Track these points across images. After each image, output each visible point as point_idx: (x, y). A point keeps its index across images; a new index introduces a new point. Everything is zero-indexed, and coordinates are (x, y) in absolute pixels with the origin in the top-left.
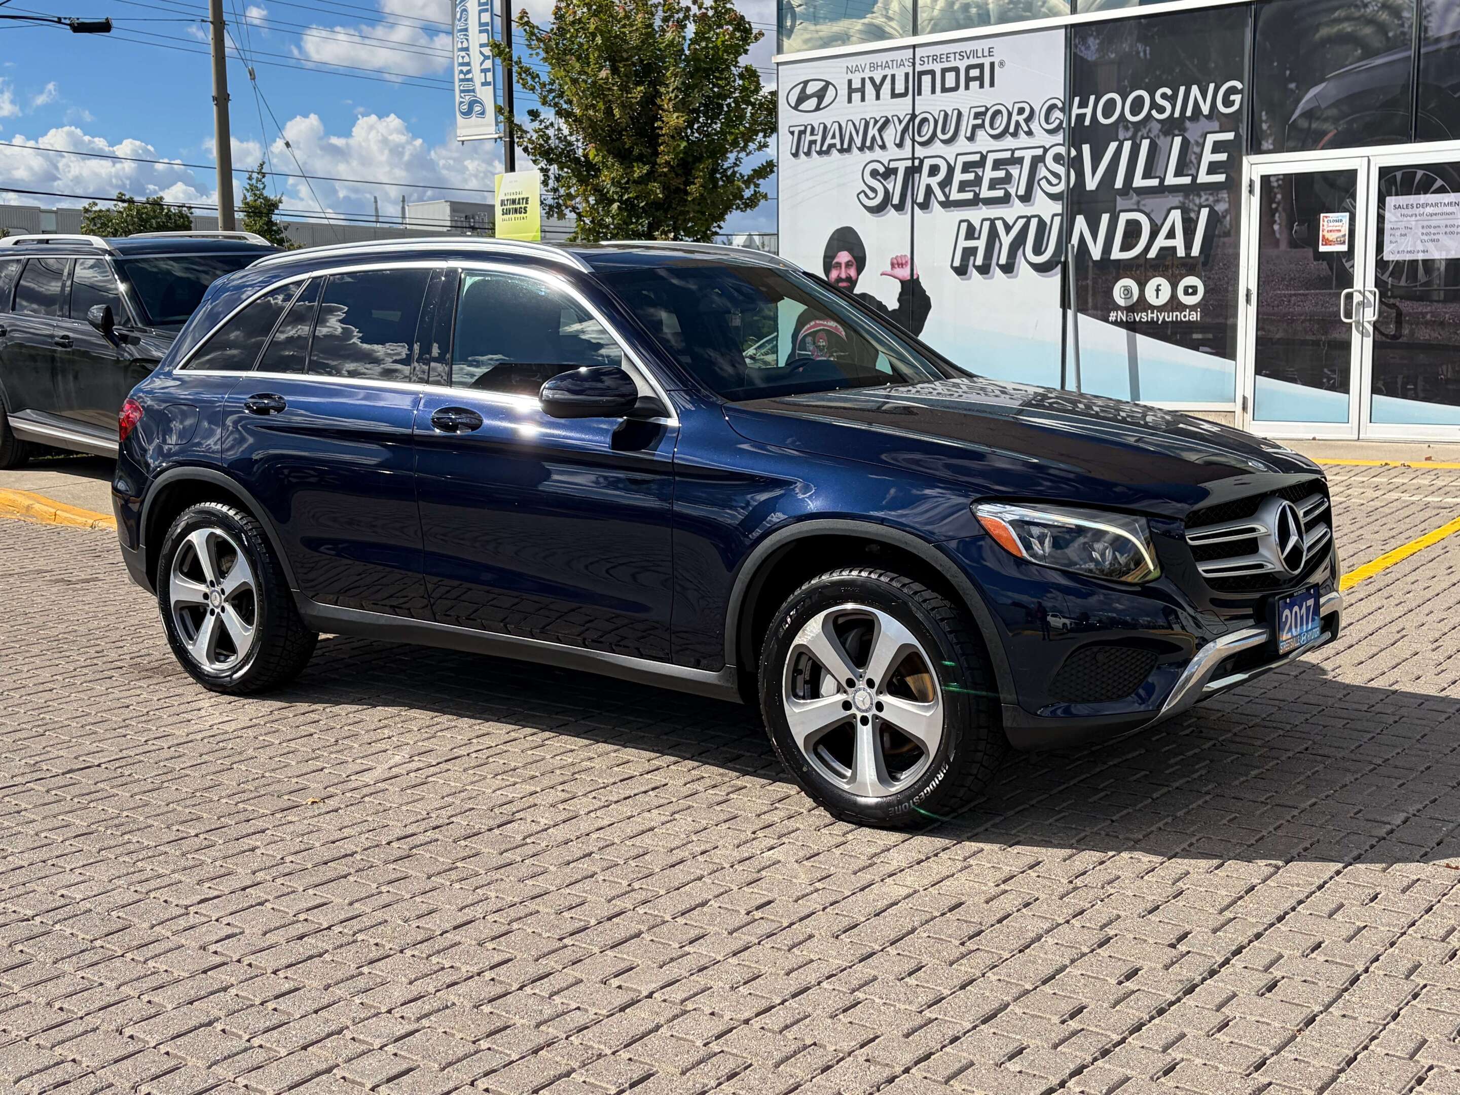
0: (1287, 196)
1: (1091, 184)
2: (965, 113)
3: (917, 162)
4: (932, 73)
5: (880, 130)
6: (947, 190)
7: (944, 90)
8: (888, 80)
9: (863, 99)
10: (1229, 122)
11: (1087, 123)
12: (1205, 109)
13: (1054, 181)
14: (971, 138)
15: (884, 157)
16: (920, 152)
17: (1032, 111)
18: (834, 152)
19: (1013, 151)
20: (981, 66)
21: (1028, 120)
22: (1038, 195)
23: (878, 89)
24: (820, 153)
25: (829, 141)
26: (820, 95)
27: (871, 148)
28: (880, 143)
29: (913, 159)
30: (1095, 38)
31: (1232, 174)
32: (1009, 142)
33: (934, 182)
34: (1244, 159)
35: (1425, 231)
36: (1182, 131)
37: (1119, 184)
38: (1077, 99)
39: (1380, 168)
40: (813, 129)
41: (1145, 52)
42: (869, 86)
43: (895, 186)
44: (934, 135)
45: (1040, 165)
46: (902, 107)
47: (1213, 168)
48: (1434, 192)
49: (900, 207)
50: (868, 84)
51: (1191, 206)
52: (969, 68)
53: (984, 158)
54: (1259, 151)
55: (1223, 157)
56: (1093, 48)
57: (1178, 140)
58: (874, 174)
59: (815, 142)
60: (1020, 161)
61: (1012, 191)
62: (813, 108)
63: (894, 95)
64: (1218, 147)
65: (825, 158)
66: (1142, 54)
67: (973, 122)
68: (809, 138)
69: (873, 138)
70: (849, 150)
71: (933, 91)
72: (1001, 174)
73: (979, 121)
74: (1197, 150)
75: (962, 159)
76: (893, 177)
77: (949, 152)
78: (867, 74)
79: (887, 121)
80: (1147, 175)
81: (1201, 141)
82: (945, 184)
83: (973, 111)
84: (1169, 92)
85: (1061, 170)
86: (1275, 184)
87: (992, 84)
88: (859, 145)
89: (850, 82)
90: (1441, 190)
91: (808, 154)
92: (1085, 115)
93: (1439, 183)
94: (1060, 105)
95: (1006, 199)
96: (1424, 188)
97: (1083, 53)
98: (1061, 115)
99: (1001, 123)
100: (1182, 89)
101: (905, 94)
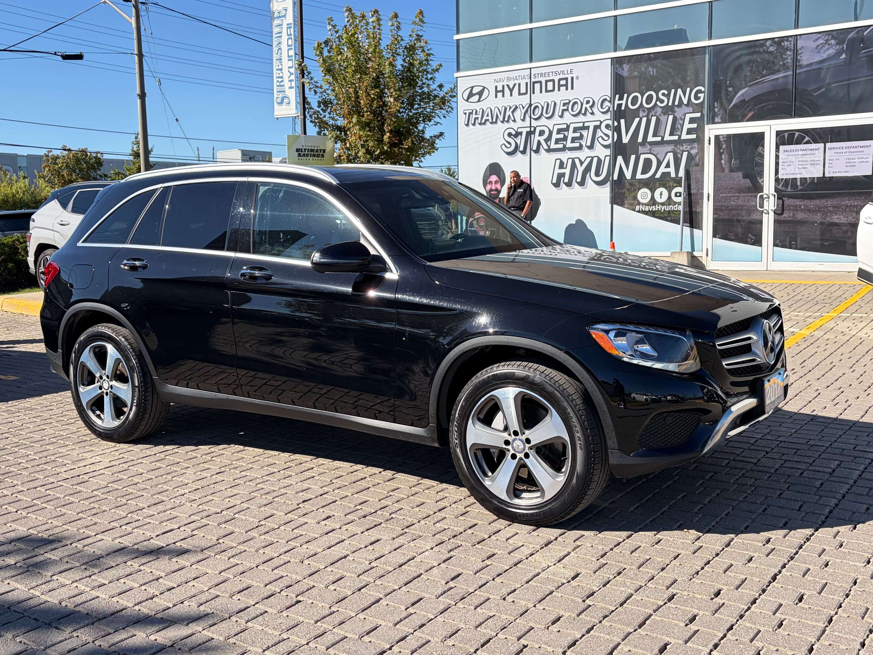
0: (728, 146)
1: (626, 140)
2: (558, 103)
3: (532, 129)
4: (540, 82)
5: (513, 112)
6: (549, 143)
7: (547, 91)
8: (517, 86)
9: (503, 96)
10: (699, 108)
11: (623, 108)
12: (685, 101)
13: (606, 138)
14: (561, 116)
15: (515, 126)
16: (534, 123)
17: (594, 102)
18: (488, 123)
19: (584, 123)
20: (566, 79)
21: (591, 107)
22: (597, 145)
23: (511, 90)
24: (480, 124)
25: (485, 118)
27: (508, 121)
28: (513, 119)
29: (531, 127)
30: (627, 65)
31: (700, 135)
32: (581, 118)
33: (542, 139)
34: (706, 126)
35: (800, 163)
36: (673, 112)
37: (640, 140)
39: (777, 131)
40: (476, 111)
41: (653, 71)
42: (506, 89)
43: (521, 141)
44: (542, 114)
45: (598, 130)
46: (524, 100)
47: (689, 131)
48: (805, 143)
49: (524, 152)
51: (678, 151)
52: (560, 80)
53: (568, 126)
54: (714, 123)
55: (694, 126)
56: (626, 70)
57: (671, 117)
58: (510, 135)
59: (478, 118)
60: (588, 128)
61: (584, 144)
63: (520, 94)
64: (692, 121)
65: (483, 126)
66: (651, 73)
67: (562, 108)
68: (474, 116)
69: (509, 116)
70: (496, 122)
71: (541, 92)
72: (578, 135)
73: (566, 108)
74: (681, 122)
75: (556, 127)
76: (520, 136)
77: (550, 123)
78: (505, 83)
79: (516, 108)
80: (654, 135)
81: (683, 117)
82: (548, 140)
83: (563, 102)
84: (666, 92)
85: (609, 133)
86: (722, 140)
87: (572, 88)
88: (501, 120)
89: (496, 87)
90: (807, 143)
91: (474, 124)
92: (622, 104)
93: (807, 139)
94: (609, 99)
95: (580, 148)
96: (798, 142)
97: (620, 72)
98: (609, 104)
99: (577, 108)
100: (673, 91)
101: (526, 94)
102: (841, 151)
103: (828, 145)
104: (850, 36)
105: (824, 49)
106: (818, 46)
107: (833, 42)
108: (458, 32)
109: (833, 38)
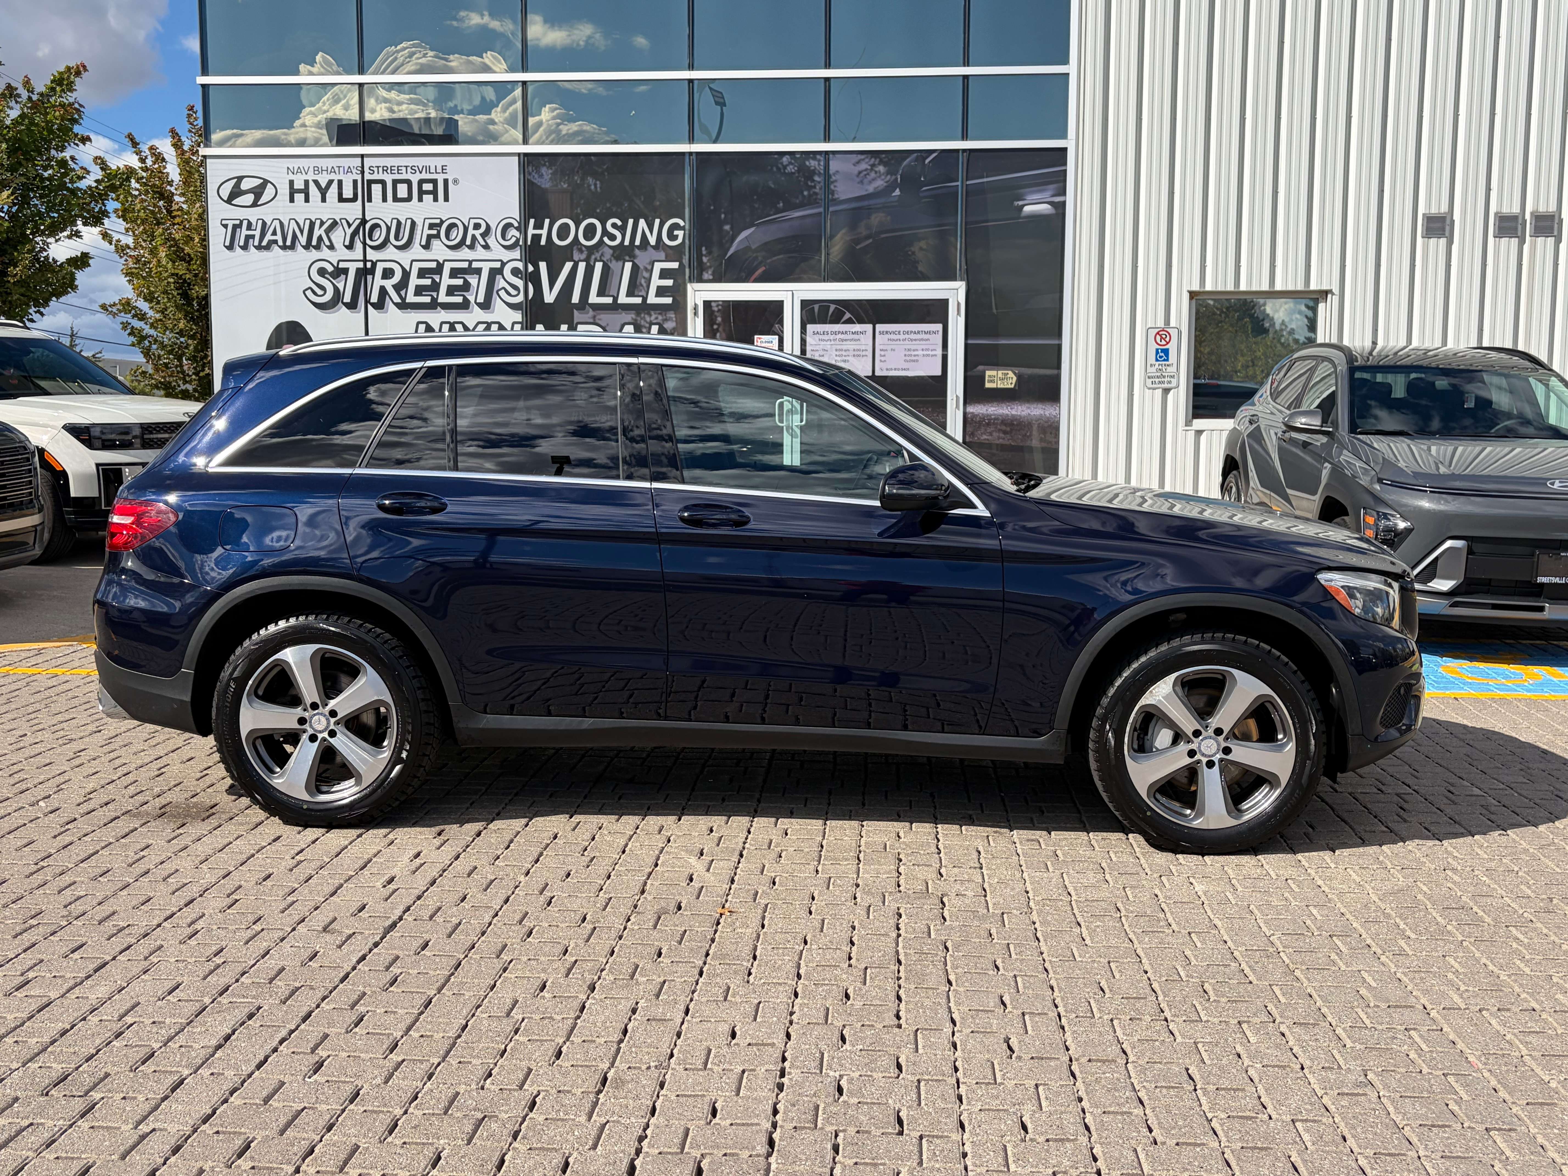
0: (726, 319)
1: (549, 297)
2: (419, 223)
3: (369, 265)
4: (383, 183)
5: (328, 231)
6: (403, 293)
7: (396, 199)
8: (335, 186)
9: (307, 200)
10: (674, 254)
11: (543, 242)
12: (652, 240)
13: (514, 292)
14: (427, 247)
15: (333, 257)
16: (372, 255)
17: (488, 227)
18: (276, 248)
19: (470, 262)
20: (434, 182)
21: (485, 235)
22: (498, 304)
23: (323, 193)
24: (259, 248)
25: (269, 237)
26: (258, 192)
27: (317, 247)
28: (328, 243)
29: (365, 261)
30: (549, 167)
31: (678, 298)
32: (465, 253)
33: (388, 284)
34: (689, 285)
35: (841, 353)
36: (632, 257)
37: (575, 299)
38: (532, 221)
39: (802, 301)
40: (250, 224)
41: (595, 185)
42: (313, 189)
43: (347, 285)
44: (386, 241)
45: (498, 277)
46: (352, 211)
47: (661, 292)
48: (845, 323)
49: (352, 305)
50: (312, 187)
51: (643, 323)
52: (421, 182)
54: (700, 280)
55: (669, 282)
56: (546, 177)
57: (628, 266)
58: (322, 272)
59: (253, 237)
60: (478, 271)
61: (471, 298)
62: (250, 204)
63: (341, 199)
64: (664, 274)
65: (265, 253)
66: (593, 187)
67: (427, 232)
68: (245, 232)
69: (320, 239)
70: (292, 247)
71: (384, 199)
72: (459, 282)
73: (434, 232)
74: (646, 275)
75: (416, 266)
76: (343, 277)
77: (405, 258)
78: (311, 177)
79: (335, 224)
80: (601, 293)
81: (649, 267)
82: (402, 286)
83: (428, 222)
84: (619, 223)
85: (520, 283)
86: (716, 309)
87: (446, 199)
88: (304, 244)
89: (291, 183)
90: (849, 321)
91: (245, 247)
92: (541, 235)
93: (848, 315)
94: (516, 225)
95: (465, 305)
96: (836, 319)
97: (536, 180)
98: (517, 234)
99: (457, 236)
100: (631, 221)
101: (354, 199)
102: (898, 337)
103: (879, 327)
104: (905, 163)
105: (869, 178)
106: (860, 173)
107: (881, 168)
108: (205, 72)
109: (881, 162)
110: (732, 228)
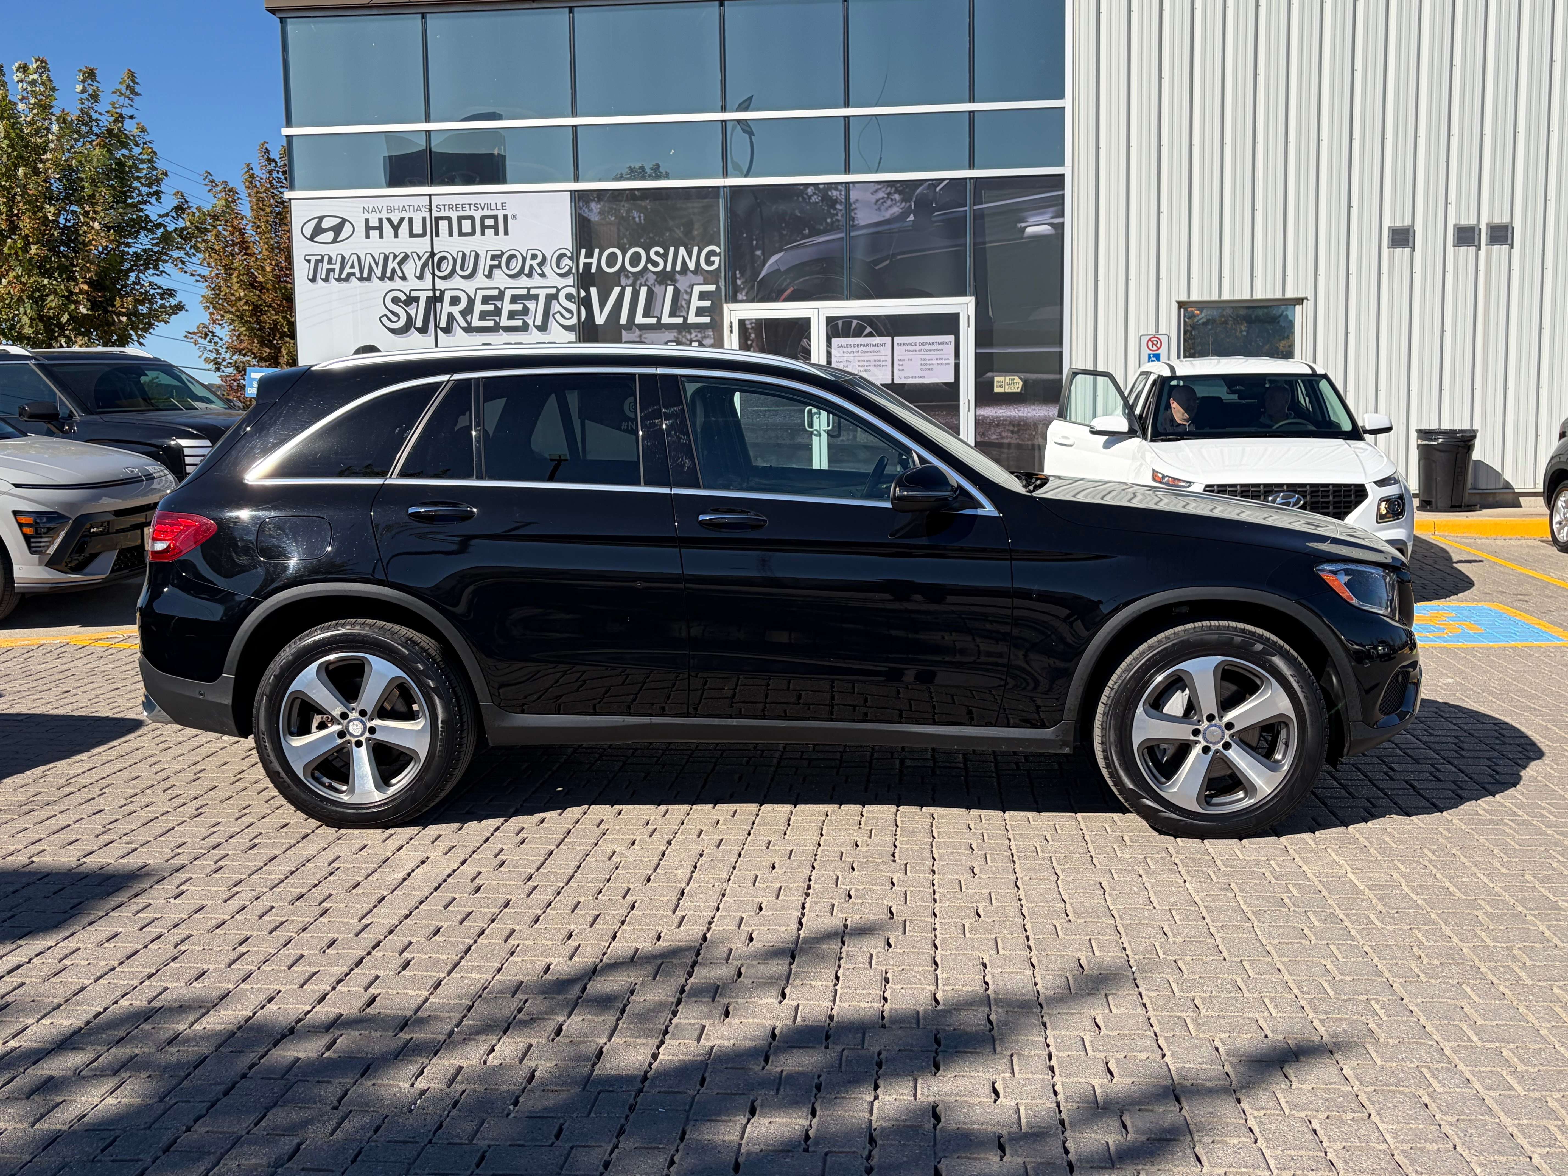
0: (759, 335)
2: (482, 255)
3: (438, 293)
4: (449, 219)
5: (400, 264)
6: (469, 318)
7: (461, 234)
8: (406, 223)
9: (381, 236)
10: (711, 277)
11: (593, 270)
12: (692, 266)
13: (568, 315)
14: (489, 276)
15: (406, 287)
16: (440, 284)
17: (544, 258)
18: (354, 280)
19: (529, 289)
20: (495, 217)
21: (540, 265)
22: (553, 325)
23: (396, 228)
24: (339, 280)
25: (347, 270)
26: (337, 229)
27: (391, 278)
28: (400, 275)
29: (434, 290)
30: (598, 202)
31: (717, 318)
32: (524, 281)
33: (456, 310)
34: (725, 306)
35: (860, 364)
36: (674, 281)
37: (623, 320)
38: (583, 251)
39: (828, 318)
40: (330, 259)
41: (640, 217)
42: (386, 225)
43: (418, 312)
44: (453, 271)
45: (554, 302)
46: (422, 246)
47: (700, 312)
48: (866, 336)
49: (423, 330)
50: (386, 224)
51: (684, 340)
52: (483, 218)
53: (502, 294)
54: (735, 300)
55: (707, 304)
56: (595, 211)
57: (670, 289)
58: (395, 300)
59: (333, 270)
60: (536, 297)
61: (530, 322)
63: (412, 235)
64: (703, 296)
65: (344, 285)
66: (637, 219)
67: (490, 262)
68: (326, 266)
69: (393, 271)
70: (369, 279)
71: (451, 234)
72: (519, 307)
73: (496, 263)
74: (686, 297)
75: (480, 294)
76: (415, 304)
77: (470, 286)
78: (384, 215)
79: (406, 257)
80: (646, 314)
81: (689, 290)
82: (467, 312)
83: (490, 253)
84: (661, 251)
85: (573, 307)
86: (749, 326)
88: (379, 275)
89: (367, 221)
90: (870, 335)
91: (326, 280)
92: (591, 264)
93: (869, 329)
94: (569, 255)
95: (525, 328)
96: (858, 333)
97: (586, 213)
98: (570, 263)
99: (516, 265)
100: (672, 249)
101: (423, 235)
102: (914, 348)
103: (897, 339)
104: (918, 191)
105: (886, 205)
106: (877, 201)
107: (897, 197)
108: (289, 124)
109: (897, 191)
110: (763, 253)
